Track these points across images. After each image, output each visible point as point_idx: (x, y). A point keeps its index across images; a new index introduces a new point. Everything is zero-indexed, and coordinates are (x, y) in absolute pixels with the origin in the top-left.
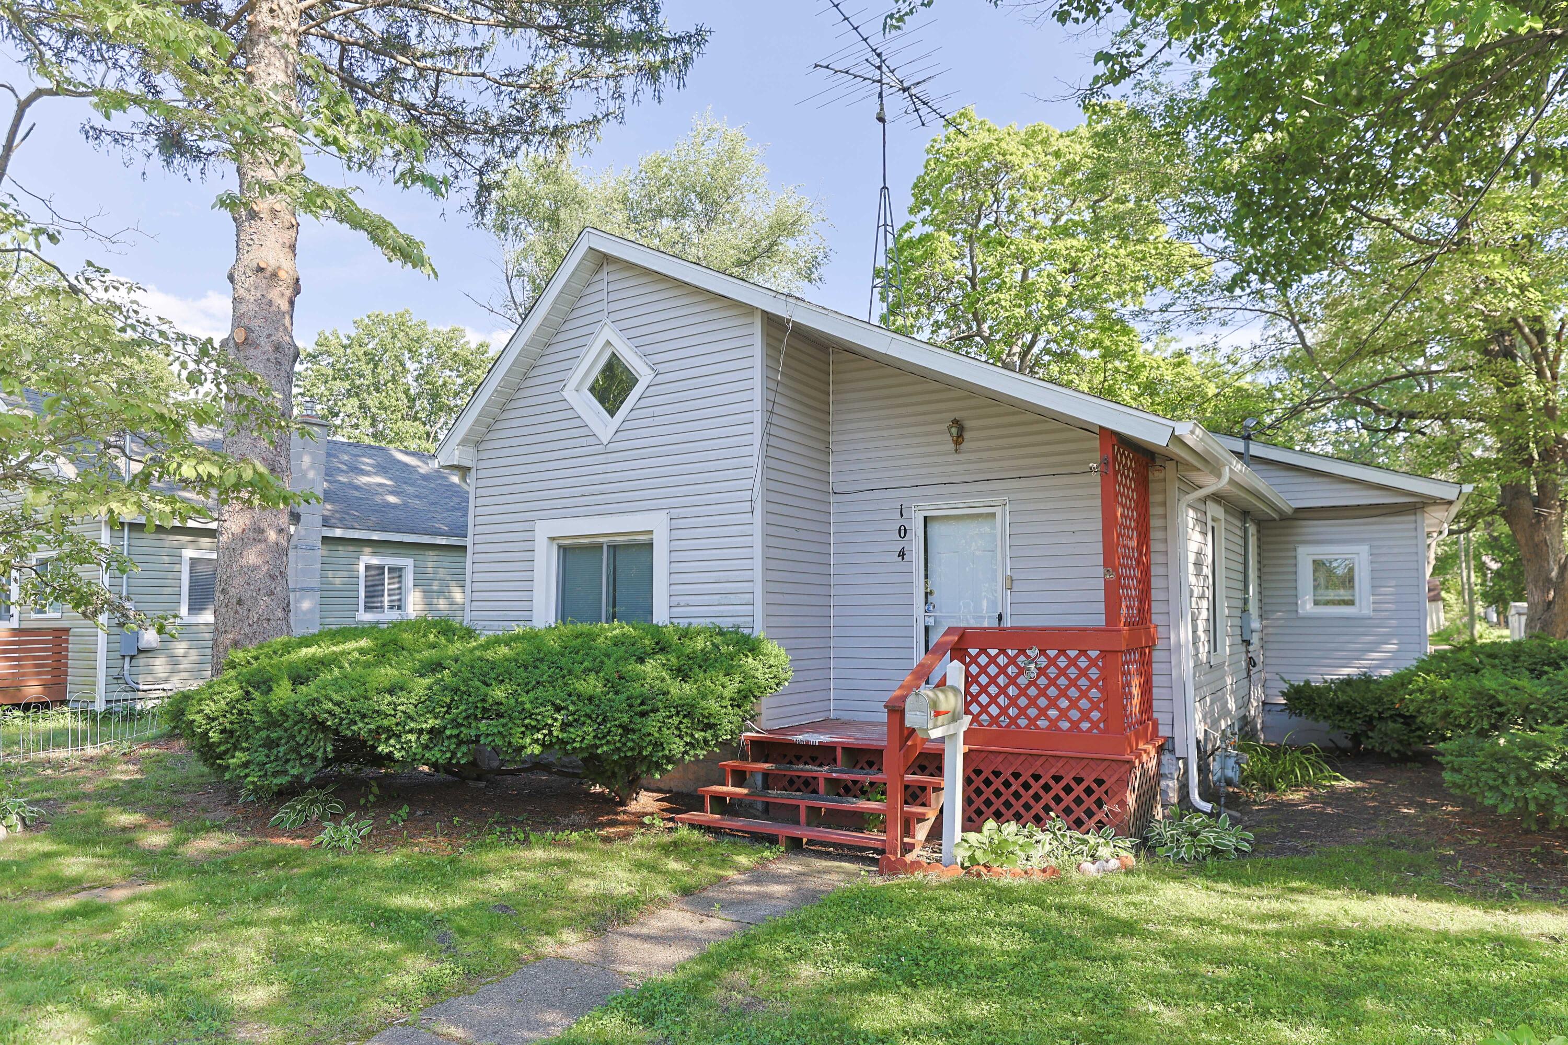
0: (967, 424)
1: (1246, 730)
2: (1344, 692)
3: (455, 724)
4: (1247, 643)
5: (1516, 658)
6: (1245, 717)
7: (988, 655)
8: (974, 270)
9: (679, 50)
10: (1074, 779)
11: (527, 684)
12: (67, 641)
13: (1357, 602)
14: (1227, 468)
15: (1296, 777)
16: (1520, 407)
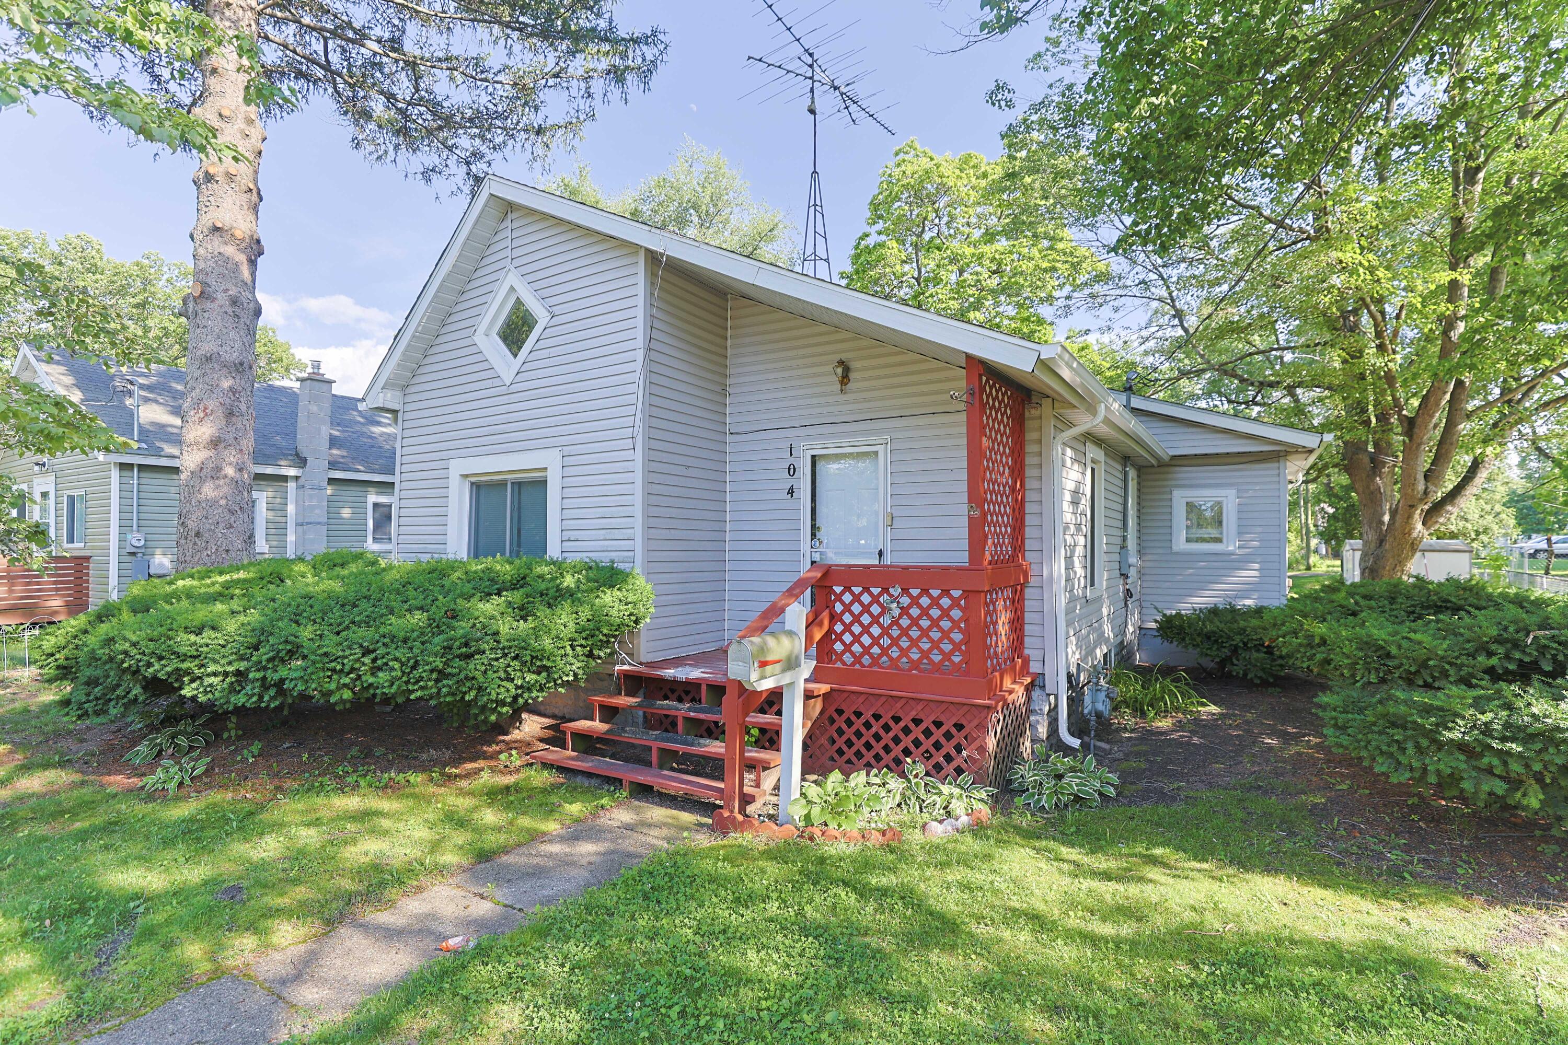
0: (853, 365)
1: (1123, 654)
2: (1211, 622)
3: (260, 667)
4: (1125, 576)
5: (1392, 600)
6: (1122, 642)
7: (852, 593)
8: (920, 272)
9: (638, 50)
10: (934, 722)
11: (339, 625)
12: (87, 568)
13: (1225, 540)
14: (1103, 406)
15: (1166, 704)
16: (1362, 377)
